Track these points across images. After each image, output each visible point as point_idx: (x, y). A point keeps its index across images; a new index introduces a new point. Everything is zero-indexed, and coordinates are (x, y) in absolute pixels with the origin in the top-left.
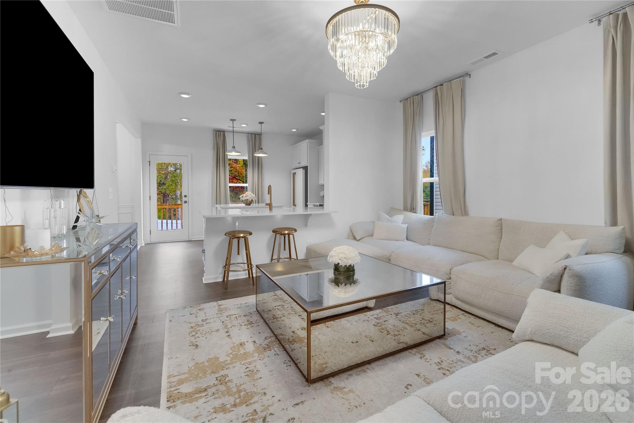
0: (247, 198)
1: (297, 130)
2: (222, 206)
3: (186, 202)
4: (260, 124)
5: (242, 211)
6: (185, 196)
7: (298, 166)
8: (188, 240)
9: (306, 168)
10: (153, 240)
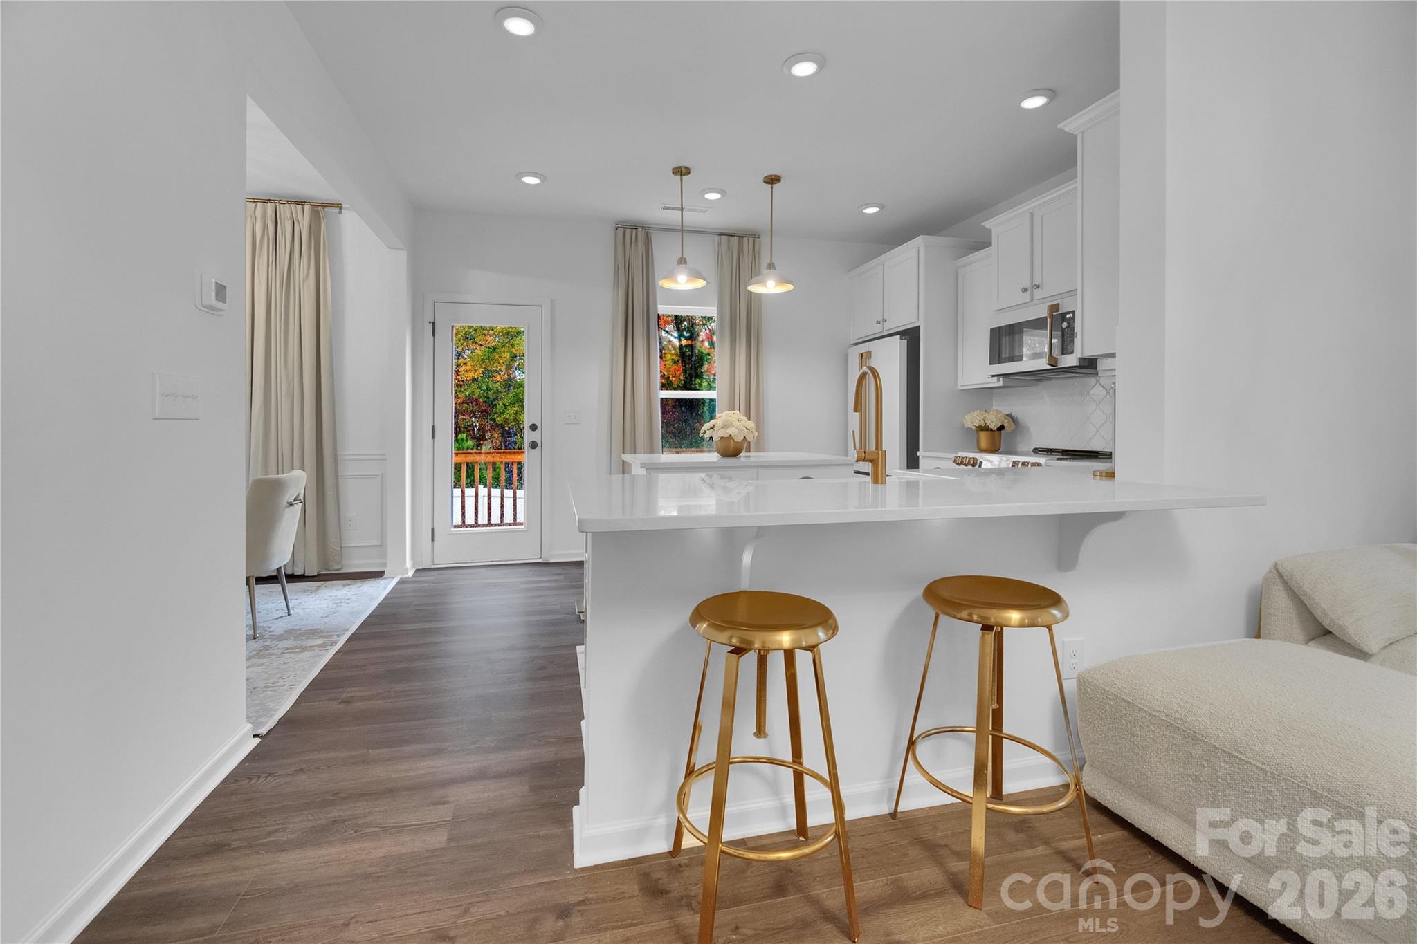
0: (731, 431)
1: (882, 207)
2: (642, 457)
3: (534, 445)
4: (770, 185)
5: (710, 477)
6: (533, 427)
7: (877, 330)
8: (540, 561)
9: (911, 336)
10: (442, 560)
